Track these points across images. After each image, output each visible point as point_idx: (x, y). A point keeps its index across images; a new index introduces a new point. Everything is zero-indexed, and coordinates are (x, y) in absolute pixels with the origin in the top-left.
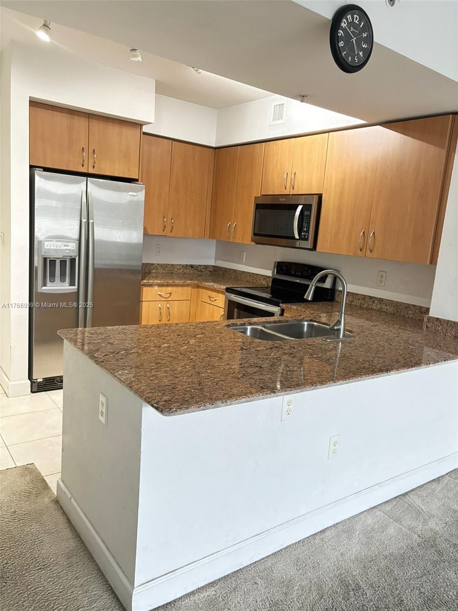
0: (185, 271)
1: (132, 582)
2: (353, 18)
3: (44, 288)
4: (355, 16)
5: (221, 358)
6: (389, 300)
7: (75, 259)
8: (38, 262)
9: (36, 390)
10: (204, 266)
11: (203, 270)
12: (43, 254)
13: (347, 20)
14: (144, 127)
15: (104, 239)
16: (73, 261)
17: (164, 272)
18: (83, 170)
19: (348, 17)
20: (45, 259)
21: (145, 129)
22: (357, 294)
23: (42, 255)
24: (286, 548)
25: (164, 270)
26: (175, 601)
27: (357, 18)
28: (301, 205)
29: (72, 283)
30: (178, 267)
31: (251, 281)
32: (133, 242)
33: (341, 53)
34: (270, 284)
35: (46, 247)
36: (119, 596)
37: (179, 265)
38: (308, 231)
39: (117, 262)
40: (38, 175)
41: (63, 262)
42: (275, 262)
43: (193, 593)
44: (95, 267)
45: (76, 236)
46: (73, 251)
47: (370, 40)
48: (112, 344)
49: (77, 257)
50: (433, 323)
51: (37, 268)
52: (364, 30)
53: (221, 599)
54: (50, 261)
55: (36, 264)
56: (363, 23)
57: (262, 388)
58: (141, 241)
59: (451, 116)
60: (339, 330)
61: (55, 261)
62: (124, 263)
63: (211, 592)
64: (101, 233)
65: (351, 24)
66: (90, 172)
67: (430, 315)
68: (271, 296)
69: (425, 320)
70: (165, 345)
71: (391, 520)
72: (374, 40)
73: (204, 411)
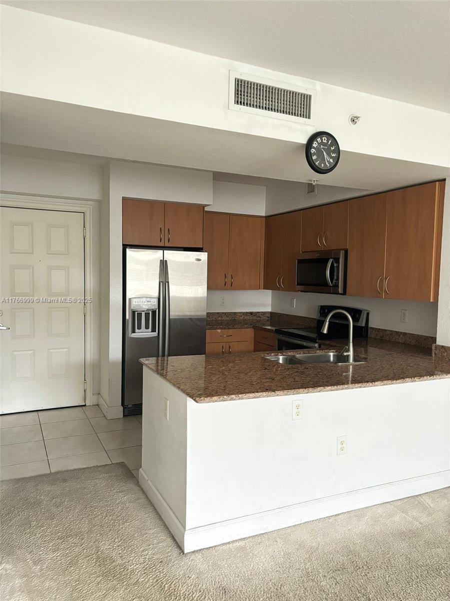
0: (245, 317)
1: (184, 527)
2: (322, 140)
3: (133, 334)
4: (323, 138)
5: (246, 374)
6: (411, 334)
7: (156, 311)
8: (128, 316)
9: (127, 414)
10: (262, 312)
11: (261, 316)
12: (132, 308)
13: (317, 142)
14: (205, 208)
15: (177, 295)
16: (154, 312)
17: (228, 319)
18: (162, 244)
19: (318, 140)
20: (134, 312)
21: (206, 209)
22: (386, 330)
23: (132, 310)
24: (304, 523)
25: (228, 317)
26: (215, 546)
27: (325, 139)
28: (332, 258)
29: (153, 330)
30: (240, 314)
31: (301, 324)
32: (199, 296)
33: (315, 164)
34: (316, 325)
35: (134, 303)
36: (177, 541)
37: (240, 313)
38: (338, 279)
39: (188, 314)
40: (128, 251)
41: (147, 315)
42: (319, 306)
43: (229, 543)
44: (170, 318)
45: (157, 295)
46: (154, 305)
47: (338, 151)
48: (173, 366)
49: (157, 310)
50: (440, 350)
51: (128, 320)
52: (331, 145)
53: (248, 548)
54: (138, 313)
55: (127, 317)
56: (330, 141)
57: (267, 389)
58: (205, 294)
59: (437, 183)
60: (348, 356)
61: (141, 313)
62: (193, 314)
63: (242, 543)
64: (175, 291)
65: (322, 143)
66: (166, 245)
67: (437, 343)
68: (317, 335)
69: (433, 348)
70: (210, 367)
71: (399, 511)
72: (340, 149)
73: (224, 402)
